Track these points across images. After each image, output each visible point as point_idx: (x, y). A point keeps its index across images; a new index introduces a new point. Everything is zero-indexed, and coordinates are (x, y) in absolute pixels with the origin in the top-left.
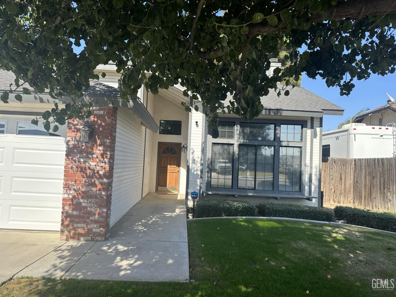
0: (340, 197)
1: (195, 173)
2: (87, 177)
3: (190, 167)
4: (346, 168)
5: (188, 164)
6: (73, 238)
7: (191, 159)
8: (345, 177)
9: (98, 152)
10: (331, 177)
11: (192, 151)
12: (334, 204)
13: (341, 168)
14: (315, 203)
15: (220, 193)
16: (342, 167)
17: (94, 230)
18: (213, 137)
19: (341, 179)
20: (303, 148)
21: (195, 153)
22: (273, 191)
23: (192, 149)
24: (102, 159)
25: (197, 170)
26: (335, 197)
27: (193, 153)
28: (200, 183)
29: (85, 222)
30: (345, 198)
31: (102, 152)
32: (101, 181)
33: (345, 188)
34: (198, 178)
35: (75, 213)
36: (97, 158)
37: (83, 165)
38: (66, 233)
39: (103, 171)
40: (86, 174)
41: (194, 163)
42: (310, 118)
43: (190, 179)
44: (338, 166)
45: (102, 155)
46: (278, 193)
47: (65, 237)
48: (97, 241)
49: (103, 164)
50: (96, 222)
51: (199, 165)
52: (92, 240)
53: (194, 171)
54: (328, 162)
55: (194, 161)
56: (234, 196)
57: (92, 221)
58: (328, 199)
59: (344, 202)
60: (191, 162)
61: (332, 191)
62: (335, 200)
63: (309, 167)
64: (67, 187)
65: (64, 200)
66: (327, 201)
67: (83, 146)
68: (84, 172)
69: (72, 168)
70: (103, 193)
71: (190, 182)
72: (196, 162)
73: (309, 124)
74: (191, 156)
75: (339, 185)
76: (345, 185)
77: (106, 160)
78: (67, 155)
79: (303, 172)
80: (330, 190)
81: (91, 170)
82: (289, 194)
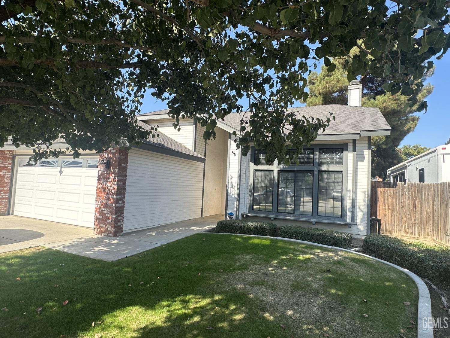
0: (413, 228)
1: (233, 196)
2: (106, 194)
3: (229, 191)
4: (422, 195)
5: (227, 188)
6: (99, 234)
7: (230, 184)
8: (421, 204)
9: (112, 177)
10: (401, 204)
11: (230, 177)
12: (406, 235)
13: (415, 194)
14: (364, 230)
15: (258, 215)
16: (417, 193)
17: (109, 229)
18: (255, 165)
19: (415, 206)
20: (343, 172)
21: (233, 179)
22: (312, 215)
23: (231, 175)
24: (113, 182)
25: (235, 194)
26: (407, 227)
27: (231, 179)
28: (237, 205)
29: (105, 224)
30: (421, 230)
31: (114, 177)
32: (112, 196)
33: (421, 218)
34: (235, 201)
35: (100, 217)
36: (111, 181)
37: (104, 186)
38: (96, 230)
39: (114, 190)
40: (106, 192)
41: (232, 188)
42: (352, 141)
43: (228, 202)
44: (410, 193)
45: (114, 179)
46: (317, 218)
47: (95, 233)
48: (110, 236)
49: (114, 186)
50: (109, 224)
51: (236, 189)
52: (107, 236)
53: (232, 194)
54: (398, 187)
55: (232, 186)
56: (270, 218)
57: (108, 223)
58: (398, 229)
59: (420, 234)
60: (230, 186)
61: (403, 220)
62: (407, 230)
63: (352, 192)
64: (97, 200)
65: (96, 208)
66: (397, 231)
67: (105, 174)
68: (105, 191)
69: (100, 188)
70: (114, 205)
71: (229, 204)
72: (234, 187)
73: (350, 147)
74: (230, 181)
75: (412, 214)
76: (421, 214)
77: (115, 183)
78: (98, 180)
79: (345, 198)
80: (400, 219)
81: (108, 189)
82: (328, 219)
